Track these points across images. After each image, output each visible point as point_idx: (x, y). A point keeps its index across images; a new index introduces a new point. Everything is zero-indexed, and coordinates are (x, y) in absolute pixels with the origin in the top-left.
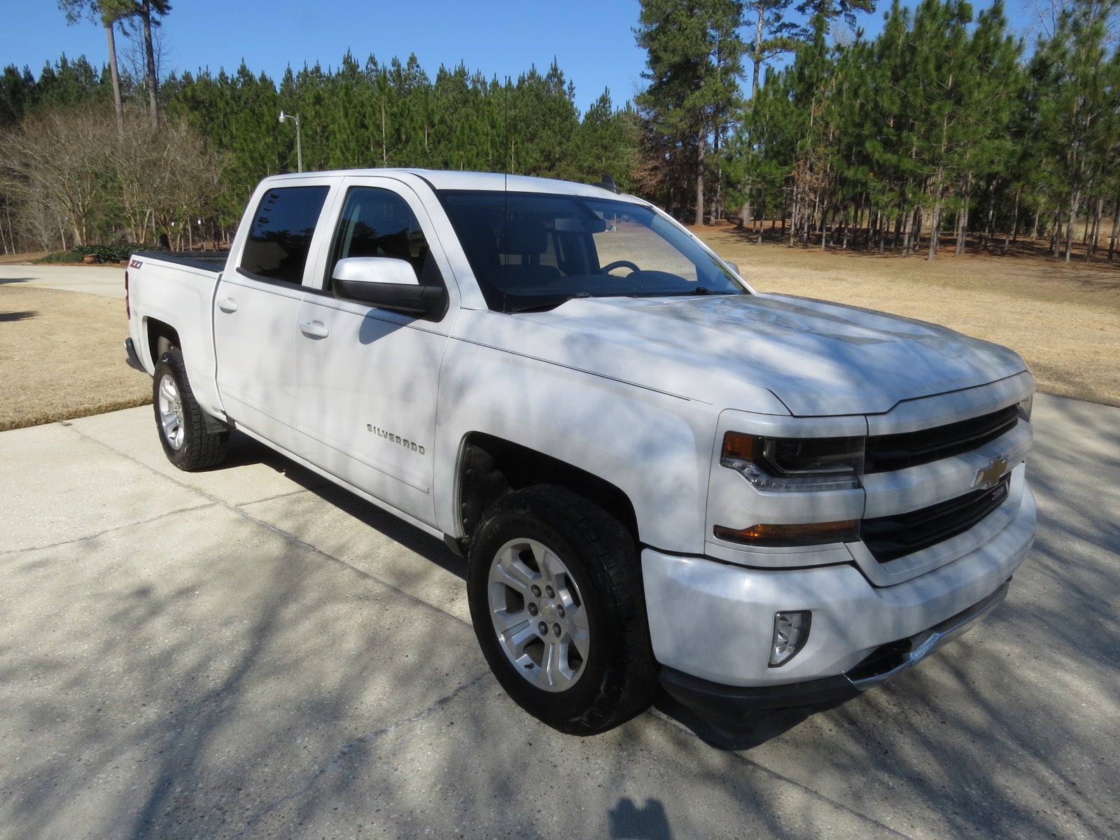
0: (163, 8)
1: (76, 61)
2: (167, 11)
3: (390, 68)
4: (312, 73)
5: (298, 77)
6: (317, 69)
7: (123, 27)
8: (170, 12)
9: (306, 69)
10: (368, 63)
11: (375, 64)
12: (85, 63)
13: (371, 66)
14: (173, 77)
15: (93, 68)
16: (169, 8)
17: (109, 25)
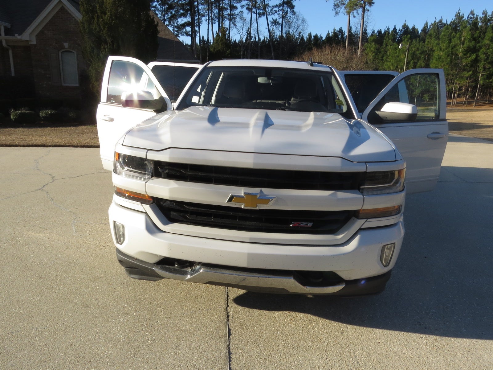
0: (371, 3)
1: (338, 30)
2: (372, 5)
3: (481, 15)
4: (438, 23)
5: (430, 26)
6: (441, 21)
7: (353, 14)
8: (374, 5)
9: (435, 21)
10: (469, 15)
11: (473, 15)
12: (341, 30)
13: (471, 16)
14: (374, 32)
15: (344, 32)
16: (373, 3)
17: (349, 13)
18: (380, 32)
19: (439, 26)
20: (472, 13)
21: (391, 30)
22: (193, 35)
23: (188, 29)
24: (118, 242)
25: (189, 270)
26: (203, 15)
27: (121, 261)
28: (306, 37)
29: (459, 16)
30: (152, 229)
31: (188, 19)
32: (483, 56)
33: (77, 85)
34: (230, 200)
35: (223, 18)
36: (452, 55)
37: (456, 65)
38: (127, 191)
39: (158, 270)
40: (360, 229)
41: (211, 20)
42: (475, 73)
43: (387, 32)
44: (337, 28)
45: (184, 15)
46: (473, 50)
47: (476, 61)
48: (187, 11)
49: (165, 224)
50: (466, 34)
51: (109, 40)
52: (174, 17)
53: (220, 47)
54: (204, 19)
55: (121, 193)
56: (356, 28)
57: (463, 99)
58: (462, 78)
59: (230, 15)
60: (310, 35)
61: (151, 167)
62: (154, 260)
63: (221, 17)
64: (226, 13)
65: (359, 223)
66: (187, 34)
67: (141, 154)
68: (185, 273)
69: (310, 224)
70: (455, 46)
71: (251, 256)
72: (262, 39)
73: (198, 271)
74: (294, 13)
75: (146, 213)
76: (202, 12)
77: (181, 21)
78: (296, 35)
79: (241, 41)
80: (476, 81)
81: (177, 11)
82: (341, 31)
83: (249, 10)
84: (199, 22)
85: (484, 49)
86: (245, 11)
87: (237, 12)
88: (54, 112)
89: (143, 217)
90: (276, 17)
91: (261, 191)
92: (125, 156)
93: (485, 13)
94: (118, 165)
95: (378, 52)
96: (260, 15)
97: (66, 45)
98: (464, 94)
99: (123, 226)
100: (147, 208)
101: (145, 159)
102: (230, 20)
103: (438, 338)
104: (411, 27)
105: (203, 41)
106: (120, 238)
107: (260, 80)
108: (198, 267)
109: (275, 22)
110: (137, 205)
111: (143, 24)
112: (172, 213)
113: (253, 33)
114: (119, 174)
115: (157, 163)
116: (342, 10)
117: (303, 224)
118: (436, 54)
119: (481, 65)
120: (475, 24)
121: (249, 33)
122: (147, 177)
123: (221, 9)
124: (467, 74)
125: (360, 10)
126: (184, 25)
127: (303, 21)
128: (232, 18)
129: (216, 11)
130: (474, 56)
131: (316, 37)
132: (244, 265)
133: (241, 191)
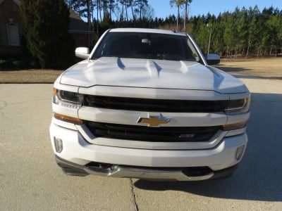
2: (191, 2)
7: (181, 7)
14: (192, 17)
17: (178, 6)
18: (195, 17)
19: (227, 15)
20: (244, 8)
21: (201, 16)
22: (89, 16)
23: (86, 13)
24: (57, 151)
25: (109, 169)
26: (94, 5)
27: (59, 164)
28: (154, 19)
29: (237, 10)
30: (83, 142)
31: (86, 7)
32: (251, 32)
33: (19, 45)
34: (140, 121)
35: (106, 7)
36: (235, 31)
37: (237, 36)
38: (63, 116)
39: (86, 170)
40: (225, 137)
41: (99, 8)
42: (247, 41)
43: (199, 17)
44: (172, 15)
45: (83, 5)
46: (245, 28)
47: (247, 34)
48: (85, 2)
49: (92, 138)
50: (242, 19)
51: (39, 17)
52: (77, 6)
53: (106, 24)
54: (95, 7)
55: (58, 117)
56: (182, 15)
57: (240, 55)
58: (240, 43)
59: (110, 5)
60: (156, 19)
61: (81, 99)
62: (84, 163)
63: (105, 7)
64: (108, 4)
65: (224, 134)
66: (85, 16)
67: (74, 90)
68: (107, 172)
69: (192, 136)
70: (236, 26)
71: (154, 159)
72: (129, 20)
73: (116, 170)
74: (147, 5)
75: (78, 131)
76: (94, 3)
77: (82, 8)
78: (149, 18)
79: (117, 21)
80: (247, 45)
81: (79, 2)
82: (174, 16)
83: (122, 3)
84: (92, 9)
85: (251, 28)
86: (119, 4)
87: (114, 4)
88: (4, 61)
89: (76, 134)
90: (137, 7)
91: (161, 115)
92: (61, 91)
93: (250, 8)
94: (56, 97)
95: (195, 28)
96: (128, 6)
97: (11, 20)
98: (241, 53)
99: (61, 141)
100: (79, 128)
101: (78, 94)
102: (110, 8)
103: (267, 202)
104: (212, 15)
105: (94, 20)
106: (59, 148)
107: (143, 41)
108: (116, 167)
109: (137, 10)
110: (71, 126)
111: (60, 8)
112: (97, 130)
113: (124, 16)
114: (57, 104)
115: (86, 96)
116: (175, 4)
117: (188, 136)
118: (226, 30)
119: (250, 36)
120: (246, 14)
121: (122, 16)
122: (79, 106)
123: (105, 2)
124: (242, 41)
125: (185, 5)
126: (83, 11)
127: (153, 10)
128: (111, 7)
129: (102, 3)
130: (246, 32)
131: (160, 19)
132: (150, 165)
133: (147, 115)
